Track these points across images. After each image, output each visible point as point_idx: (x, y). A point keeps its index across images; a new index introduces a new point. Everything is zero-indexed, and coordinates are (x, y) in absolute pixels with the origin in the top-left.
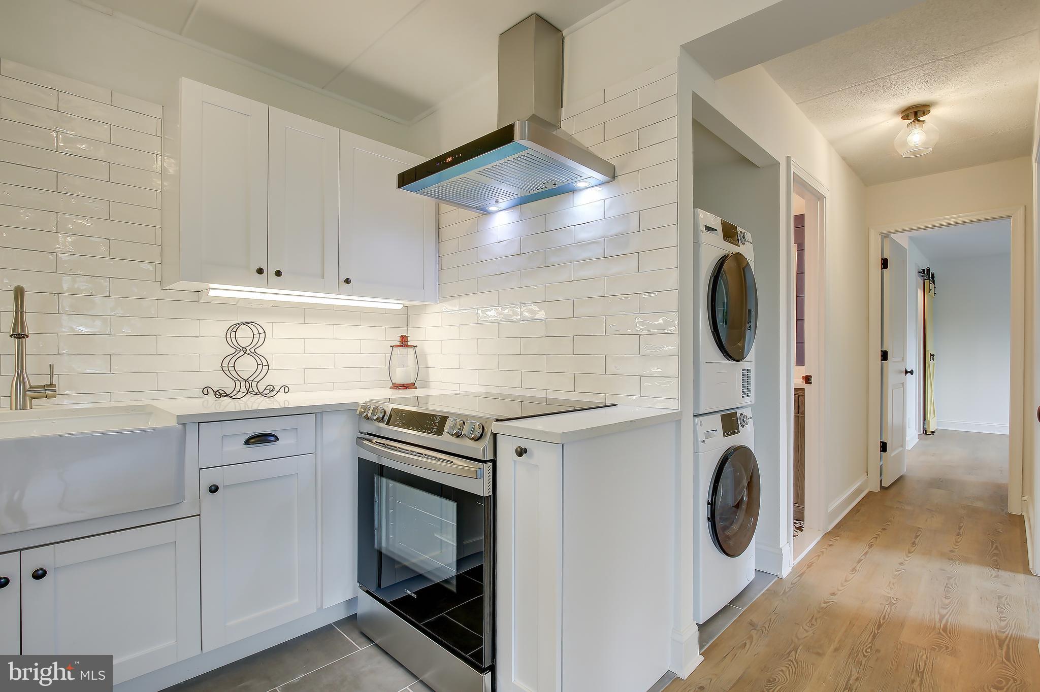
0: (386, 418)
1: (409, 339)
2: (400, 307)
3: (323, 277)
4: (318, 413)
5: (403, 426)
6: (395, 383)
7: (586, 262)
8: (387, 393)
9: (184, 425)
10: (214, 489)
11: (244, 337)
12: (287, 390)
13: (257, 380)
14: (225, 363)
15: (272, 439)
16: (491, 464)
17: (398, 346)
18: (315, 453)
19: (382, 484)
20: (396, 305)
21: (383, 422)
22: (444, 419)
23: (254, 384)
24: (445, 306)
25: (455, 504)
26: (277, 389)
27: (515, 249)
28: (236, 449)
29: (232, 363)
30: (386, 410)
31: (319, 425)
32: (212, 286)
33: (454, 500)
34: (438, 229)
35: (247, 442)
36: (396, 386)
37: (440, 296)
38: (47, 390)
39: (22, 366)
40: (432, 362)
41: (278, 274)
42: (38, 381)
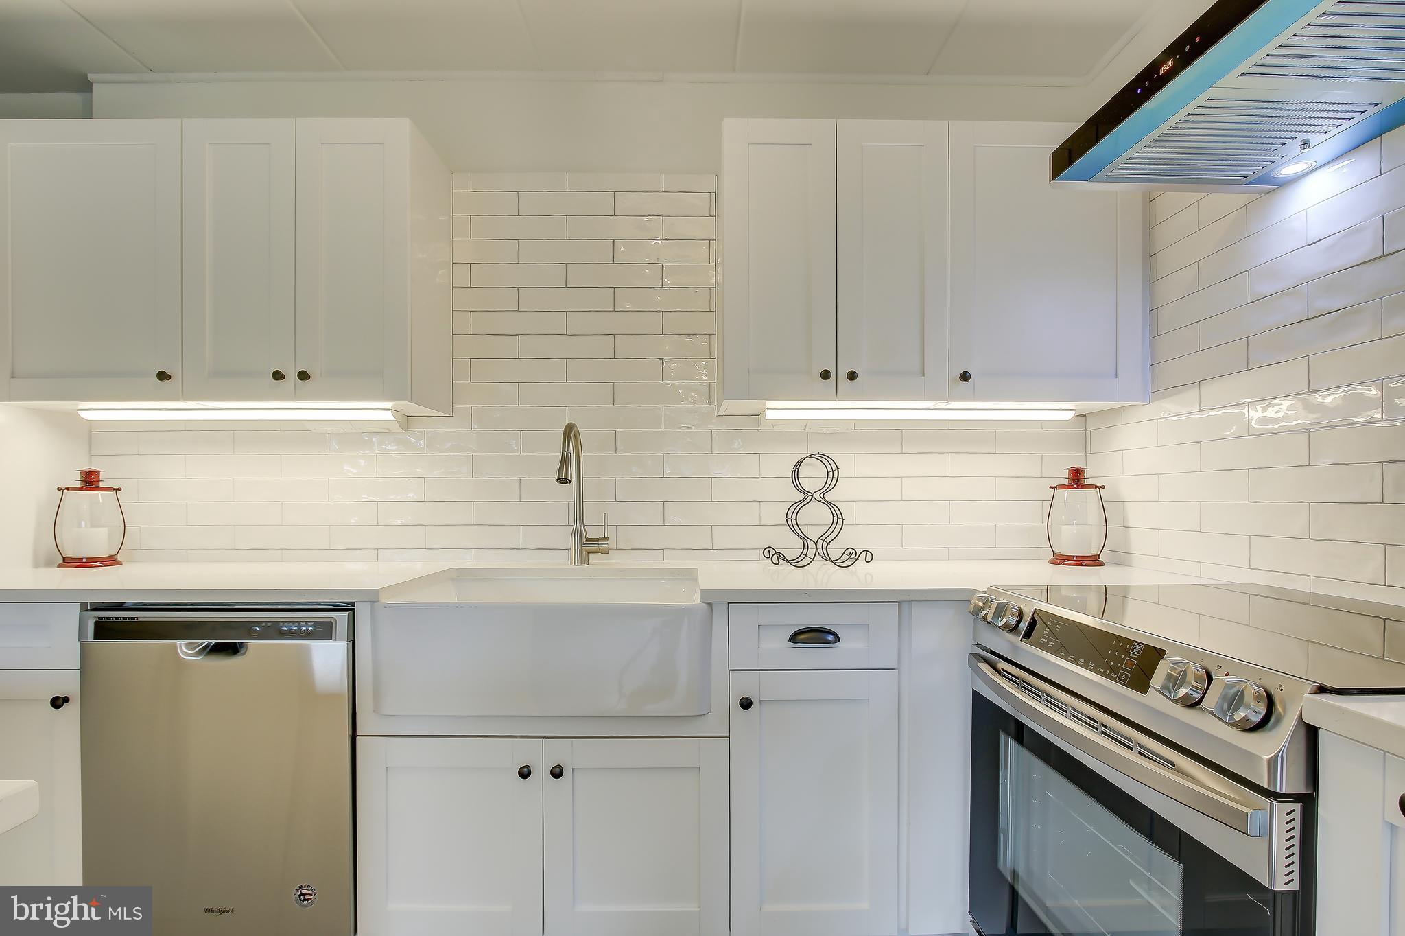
0: (1024, 626)
1: (1087, 474)
2: (1069, 416)
3: (923, 374)
4: (906, 602)
5: (1055, 652)
6: (1059, 555)
8: (1043, 573)
9: (710, 604)
10: (746, 704)
11: (813, 476)
12: (869, 558)
13: (828, 540)
14: (790, 514)
15: (831, 638)
16: (1297, 806)
17: (1063, 487)
18: (898, 668)
19: (1011, 751)
20: (1062, 413)
21: (1018, 634)
22: (1153, 655)
24: (1168, 407)
26: (855, 555)
28: (777, 646)
30: (1025, 610)
31: (903, 624)
32: (770, 404)
33: (1174, 857)
34: (1149, 255)
35: (794, 638)
36: (1060, 559)
37: (1154, 389)
38: (601, 544)
39: (579, 516)
40: (1136, 516)
41: (852, 376)
42: (593, 533)
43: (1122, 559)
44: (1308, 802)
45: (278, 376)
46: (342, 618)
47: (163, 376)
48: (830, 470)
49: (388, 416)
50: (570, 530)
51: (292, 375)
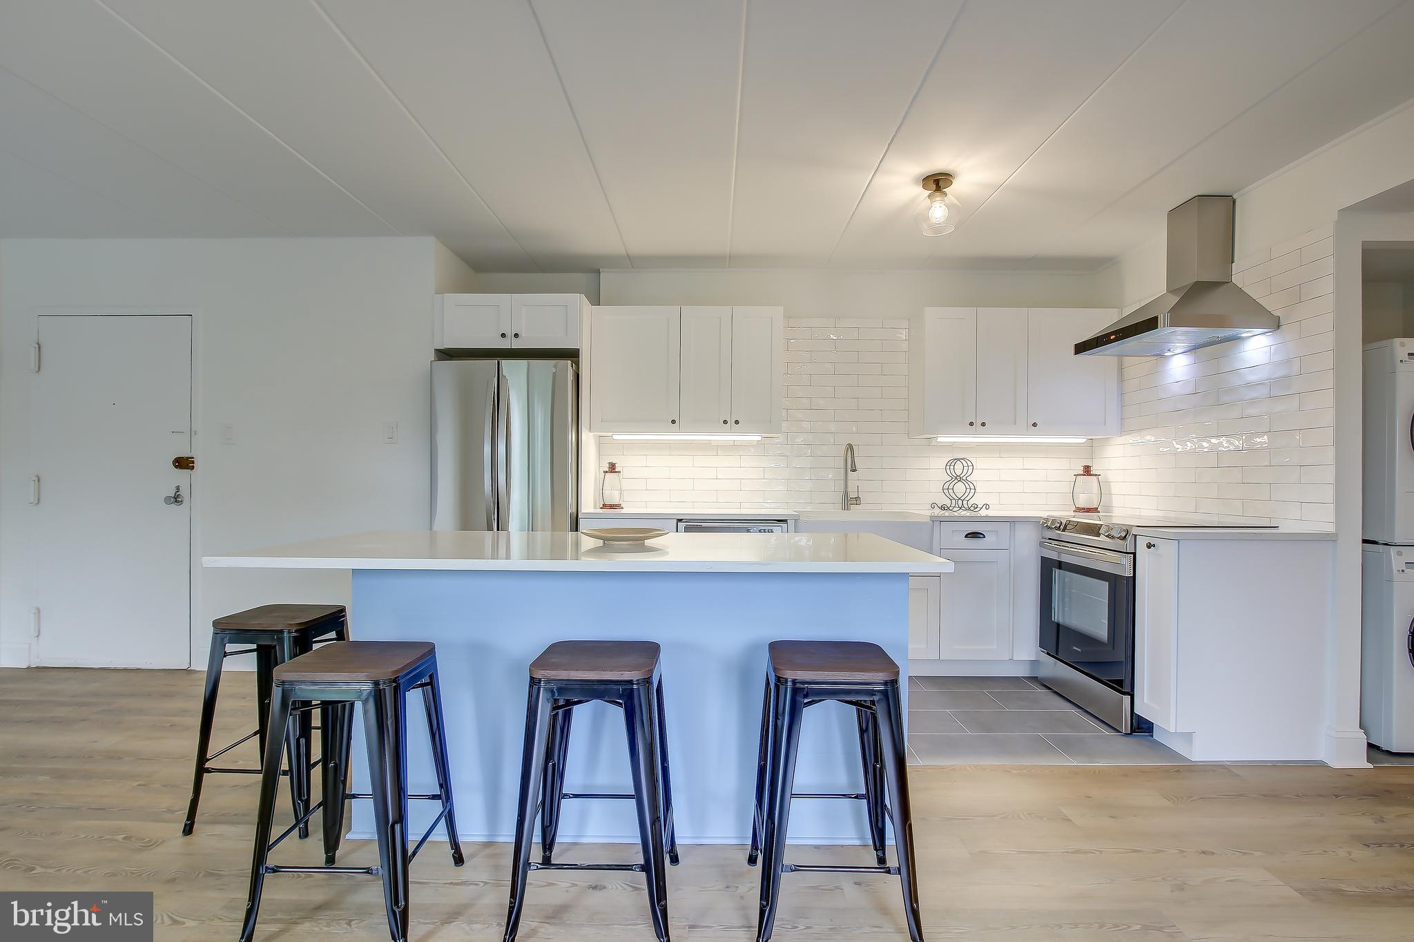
0: (1062, 527)
1: (1092, 469)
2: (1083, 441)
3: (1016, 424)
4: (1012, 522)
6: (1078, 508)
7: (1253, 402)
9: (933, 522)
12: (987, 507)
13: (967, 499)
14: (946, 487)
15: (982, 536)
16: (1131, 555)
17: (1081, 475)
18: (1010, 548)
19: (1057, 573)
20: (1080, 440)
21: (1059, 529)
23: (965, 502)
24: (1129, 439)
25: (1108, 583)
26: (980, 506)
27: (1190, 389)
28: (960, 539)
29: (951, 487)
31: (1013, 529)
32: (939, 435)
33: (1107, 581)
35: (966, 536)
37: (1123, 430)
38: (857, 501)
39: (846, 486)
40: (1115, 489)
41: (983, 424)
42: (852, 495)
43: (1109, 509)
44: (1134, 554)
45: (724, 422)
47: (673, 422)
48: (952, 467)
49: (758, 439)
51: (731, 422)
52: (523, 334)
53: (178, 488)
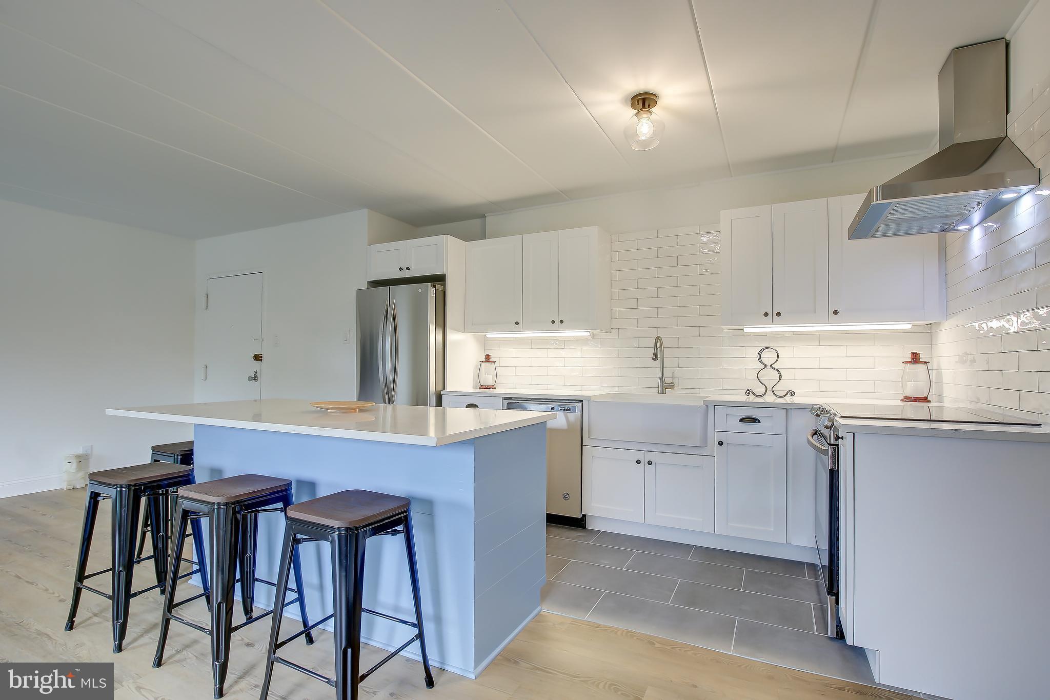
3: (816, 313)
4: (788, 408)
9: (707, 405)
10: (721, 443)
12: (793, 394)
15: (757, 421)
17: (909, 362)
18: (786, 435)
27: (984, 265)
28: (735, 423)
31: (788, 417)
32: (745, 326)
34: (945, 248)
35: (741, 420)
38: (672, 385)
39: (662, 374)
41: (779, 314)
42: (668, 381)
45: (553, 322)
46: (579, 405)
47: (517, 323)
49: (588, 334)
50: (658, 379)
51: (557, 322)
52: (413, 267)
53: (256, 372)
